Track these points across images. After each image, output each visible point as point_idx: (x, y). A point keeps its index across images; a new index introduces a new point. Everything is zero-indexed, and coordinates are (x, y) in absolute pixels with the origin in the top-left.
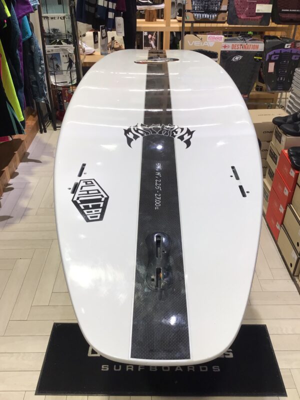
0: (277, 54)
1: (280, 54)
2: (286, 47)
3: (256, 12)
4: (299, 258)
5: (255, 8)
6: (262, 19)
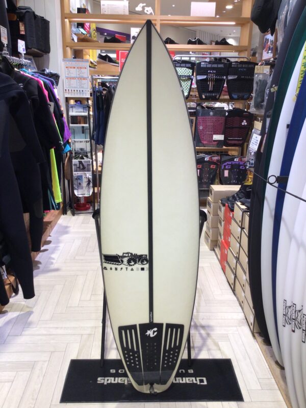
0: (230, 165)
1: (232, 165)
2: (235, 160)
3: (214, 139)
4: (236, 277)
5: (212, 137)
6: (218, 144)
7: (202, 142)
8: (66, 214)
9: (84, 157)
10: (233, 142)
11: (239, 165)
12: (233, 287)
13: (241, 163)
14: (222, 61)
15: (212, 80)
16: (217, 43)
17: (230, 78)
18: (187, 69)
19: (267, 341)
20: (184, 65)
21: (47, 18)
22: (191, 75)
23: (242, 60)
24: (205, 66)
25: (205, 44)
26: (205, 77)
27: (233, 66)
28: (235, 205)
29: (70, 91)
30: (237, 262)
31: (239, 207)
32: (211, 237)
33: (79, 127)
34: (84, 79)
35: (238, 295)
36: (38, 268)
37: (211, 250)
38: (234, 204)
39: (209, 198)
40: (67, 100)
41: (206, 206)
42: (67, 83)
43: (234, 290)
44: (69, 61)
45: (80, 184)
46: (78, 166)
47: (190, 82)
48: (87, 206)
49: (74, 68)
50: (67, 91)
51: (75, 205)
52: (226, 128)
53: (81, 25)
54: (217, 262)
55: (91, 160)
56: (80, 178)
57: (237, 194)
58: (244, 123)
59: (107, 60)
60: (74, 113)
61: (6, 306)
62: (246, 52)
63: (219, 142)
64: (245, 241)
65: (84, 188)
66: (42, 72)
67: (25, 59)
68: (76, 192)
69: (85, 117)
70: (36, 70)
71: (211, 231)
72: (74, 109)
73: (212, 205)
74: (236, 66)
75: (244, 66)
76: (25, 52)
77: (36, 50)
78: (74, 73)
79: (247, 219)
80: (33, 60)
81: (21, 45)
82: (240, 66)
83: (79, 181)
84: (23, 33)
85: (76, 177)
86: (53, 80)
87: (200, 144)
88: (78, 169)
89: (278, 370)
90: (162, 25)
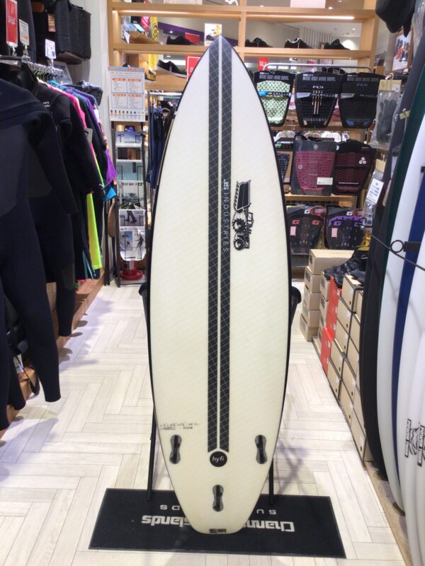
0: (340, 220)
1: (342, 220)
2: (348, 214)
3: (318, 184)
4: (341, 381)
5: (316, 181)
6: (323, 190)
7: (301, 187)
8: (109, 284)
9: (135, 206)
10: (345, 188)
11: (353, 221)
12: (337, 394)
13: (356, 219)
14: (334, 73)
15: (318, 99)
16: (327, 47)
17: (344, 96)
18: (283, 83)
19: (382, 474)
20: (279, 77)
21: (87, 9)
22: (288, 91)
23: (362, 71)
24: (308, 79)
25: (311, 48)
26: (308, 95)
27: (348, 79)
28: (344, 279)
29: (118, 112)
30: (344, 360)
31: (351, 282)
32: (309, 322)
33: (129, 163)
34: (137, 96)
35: (344, 407)
36: (68, 359)
37: (308, 341)
38: (342, 277)
39: (308, 267)
40: (114, 124)
41: (303, 278)
42: (114, 102)
43: (338, 400)
44: (116, 70)
45: (128, 243)
46: (126, 218)
47: (286, 102)
48: (138, 274)
49: (124, 80)
50: (114, 112)
51: (121, 272)
52: (336, 168)
53: (137, 19)
54: (317, 358)
55: (144, 211)
56: (128, 235)
57: (347, 262)
58: (363, 161)
59: (171, 68)
60: (121, 143)
61: (21, 410)
62: (369, 60)
63: (325, 187)
64: (356, 330)
65: (134, 249)
66: (78, 86)
67: (55, 66)
68: (123, 255)
69: (137, 150)
70: (70, 83)
71: (309, 314)
72: (123, 139)
73: (311, 278)
74: (353, 80)
75: (364, 80)
76: (55, 57)
77: (71, 54)
78: (124, 87)
79: (360, 298)
80: (67, 69)
81: (50, 47)
82: (358, 79)
83: (127, 239)
84: (52, 30)
85: (123, 234)
86: (93, 96)
87: (299, 190)
88: (126, 222)
89: (396, 516)
90: (248, 20)
